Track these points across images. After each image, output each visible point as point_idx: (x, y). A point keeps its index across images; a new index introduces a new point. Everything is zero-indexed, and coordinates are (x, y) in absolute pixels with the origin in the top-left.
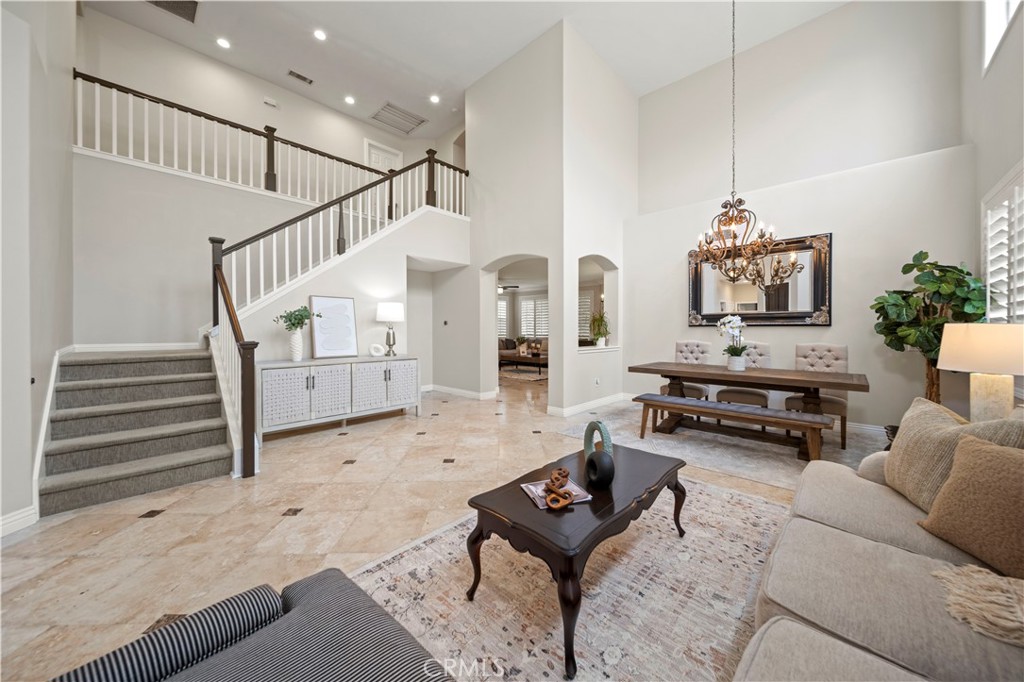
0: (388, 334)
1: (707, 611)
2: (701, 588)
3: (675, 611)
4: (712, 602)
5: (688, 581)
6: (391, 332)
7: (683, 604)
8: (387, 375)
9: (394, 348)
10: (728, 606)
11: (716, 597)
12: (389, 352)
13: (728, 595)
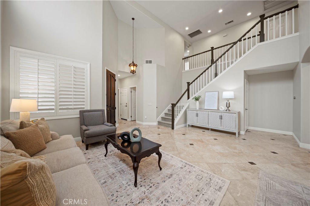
0: (227, 103)
1: (103, 178)
2: (110, 180)
3: (107, 172)
4: (105, 180)
5: (115, 179)
6: (228, 102)
7: (108, 174)
8: (221, 118)
9: (229, 108)
10: (101, 183)
11: (105, 182)
12: (227, 110)
13: (104, 185)
